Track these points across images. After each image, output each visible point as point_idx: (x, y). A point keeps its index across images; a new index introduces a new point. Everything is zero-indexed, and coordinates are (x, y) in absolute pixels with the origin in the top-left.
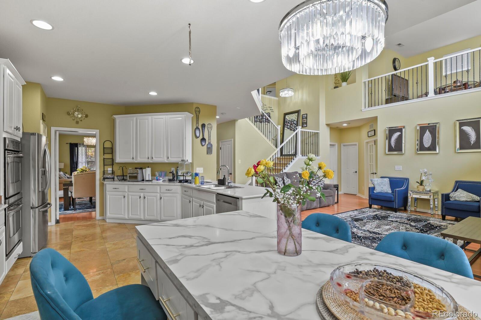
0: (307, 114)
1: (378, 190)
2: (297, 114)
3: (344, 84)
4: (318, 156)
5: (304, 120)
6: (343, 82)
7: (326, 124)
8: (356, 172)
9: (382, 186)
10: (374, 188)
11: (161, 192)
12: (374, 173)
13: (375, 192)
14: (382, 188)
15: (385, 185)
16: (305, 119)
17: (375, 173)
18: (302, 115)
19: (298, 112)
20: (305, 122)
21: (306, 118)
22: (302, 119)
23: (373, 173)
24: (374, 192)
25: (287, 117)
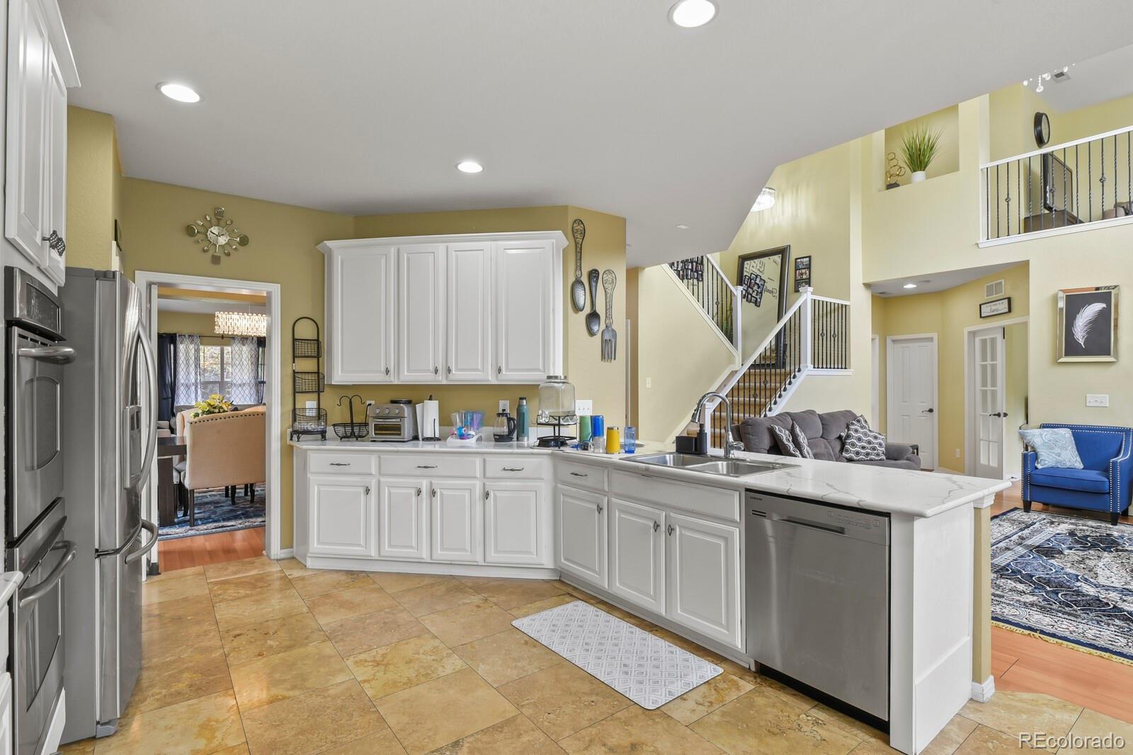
0: (810, 257)
1: (1047, 460)
2: (778, 258)
3: (919, 175)
4: (845, 368)
5: (802, 274)
6: (915, 171)
7: (864, 284)
8: (931, 411)
9: (1057, 450)
10: (1036, 457)
11: (487, 475)
12: (1002, 415)
13: (1039, 466)
14: (1059, 455)
15: (1064, 448)
16: (804, 271)
17: (1005, 415)
18: (796, 259)
19: (783, 252)
20: (804, 277)
21: (809, 267)
22: (796, 270)
23: (999, 415)
24: (1036, 468)
25: (747, 264)
